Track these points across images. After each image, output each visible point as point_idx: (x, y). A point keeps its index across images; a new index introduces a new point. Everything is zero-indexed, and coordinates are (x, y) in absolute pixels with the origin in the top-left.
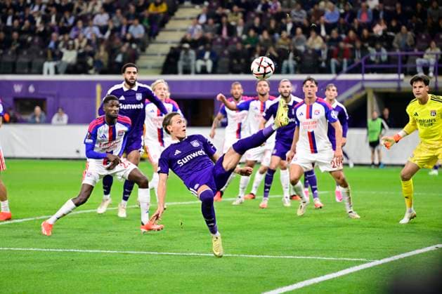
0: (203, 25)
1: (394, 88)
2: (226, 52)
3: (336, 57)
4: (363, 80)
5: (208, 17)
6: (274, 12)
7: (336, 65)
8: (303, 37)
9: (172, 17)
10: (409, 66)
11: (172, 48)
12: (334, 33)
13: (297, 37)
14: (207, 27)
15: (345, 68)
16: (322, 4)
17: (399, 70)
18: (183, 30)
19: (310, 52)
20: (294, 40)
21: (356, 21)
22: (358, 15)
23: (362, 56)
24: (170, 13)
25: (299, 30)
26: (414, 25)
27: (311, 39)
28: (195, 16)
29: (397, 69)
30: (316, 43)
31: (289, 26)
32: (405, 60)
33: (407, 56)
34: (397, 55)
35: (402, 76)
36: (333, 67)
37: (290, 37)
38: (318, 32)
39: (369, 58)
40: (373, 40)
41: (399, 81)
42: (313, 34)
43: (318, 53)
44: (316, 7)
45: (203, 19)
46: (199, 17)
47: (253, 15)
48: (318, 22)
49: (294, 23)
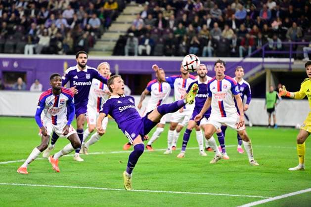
0: (144, 20)
1: (286, 69)
2: (161, 40)
3: (244, 45)
4: (263, 63)
5: (148, 14)
6: (198, 10)
7: (243, 50)
8: (219, 29)
9: (122, 13)
10: (298, 52)
11: (121, 36)
12: (242, 27)
13: (214, 29)
14: (147, 20)
15: (250, 53)
16: (234, 5)
17: (291, 56)
18: (129, 23)
19: (224, 41)
20: (212, 31)
21: (258, 18)
22: (260, 14)
23: (263, 45)
24: (120, 10)
25: (216, 24)
26: (302, 22)
27: (224, 31)
28: (139, 12)
29: (289, 54)
30: (229, 34)
31: (209, 21)
32: (295, 48)
33: (296, 45)
34: (289, 44)
35: (293, 60)
36: (241, 52)
37: (209, 30)
38: (230, 26)
39: (268, 46)
40: (272, 33)
41: (290, 63)
42: (226, 27)
43: (229, 41)
44: (229, 7)
45: (144, 15)
46: (141, 13)
47: (181, 12)
48: (230, 19)
49: (212, 19)
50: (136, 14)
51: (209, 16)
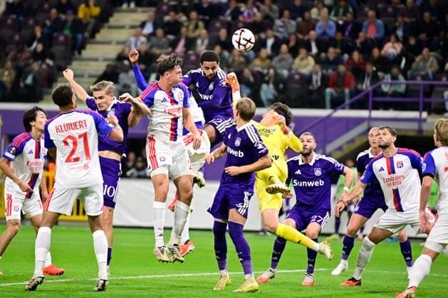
0: (149, 37)
1: (414, 130)
3: (334, 85)
4: (370, 119)
5: (155, 26)
7: (332, 96)
8: (288, 56)
9: (106, 25)
10: (434, 100)
12: (332, 53)
13: (280, 56)
14: (154, 39)
16: (314, 11)
17: (421, 106)
18: (118, 43)
19: (297, 77)
20: (276, 59)
21: (361, 35)
22: (364, 29)
24: (103, 19)
25: (284, 47)
26: (441, 43)
27: (297, 61)
28: (138, 23)
29: (418, 103)
30: (306, 65)
31: (270, 42)
32: (429, 91)
33: (432, 87)
34: (419, 85)
35: (425, 115)
36: (328, 99)
37: (270, 58)
38: (309, 49)
40: (386, 64)
41: (420, 121)
42: (303, 52)
44: (306, 15)
45: (149, 29)
46: (143, 25)
47: (218, 25)
48: (306, 38)
49: (276, 37)
50: (132, 27)
51: (270, 33)
